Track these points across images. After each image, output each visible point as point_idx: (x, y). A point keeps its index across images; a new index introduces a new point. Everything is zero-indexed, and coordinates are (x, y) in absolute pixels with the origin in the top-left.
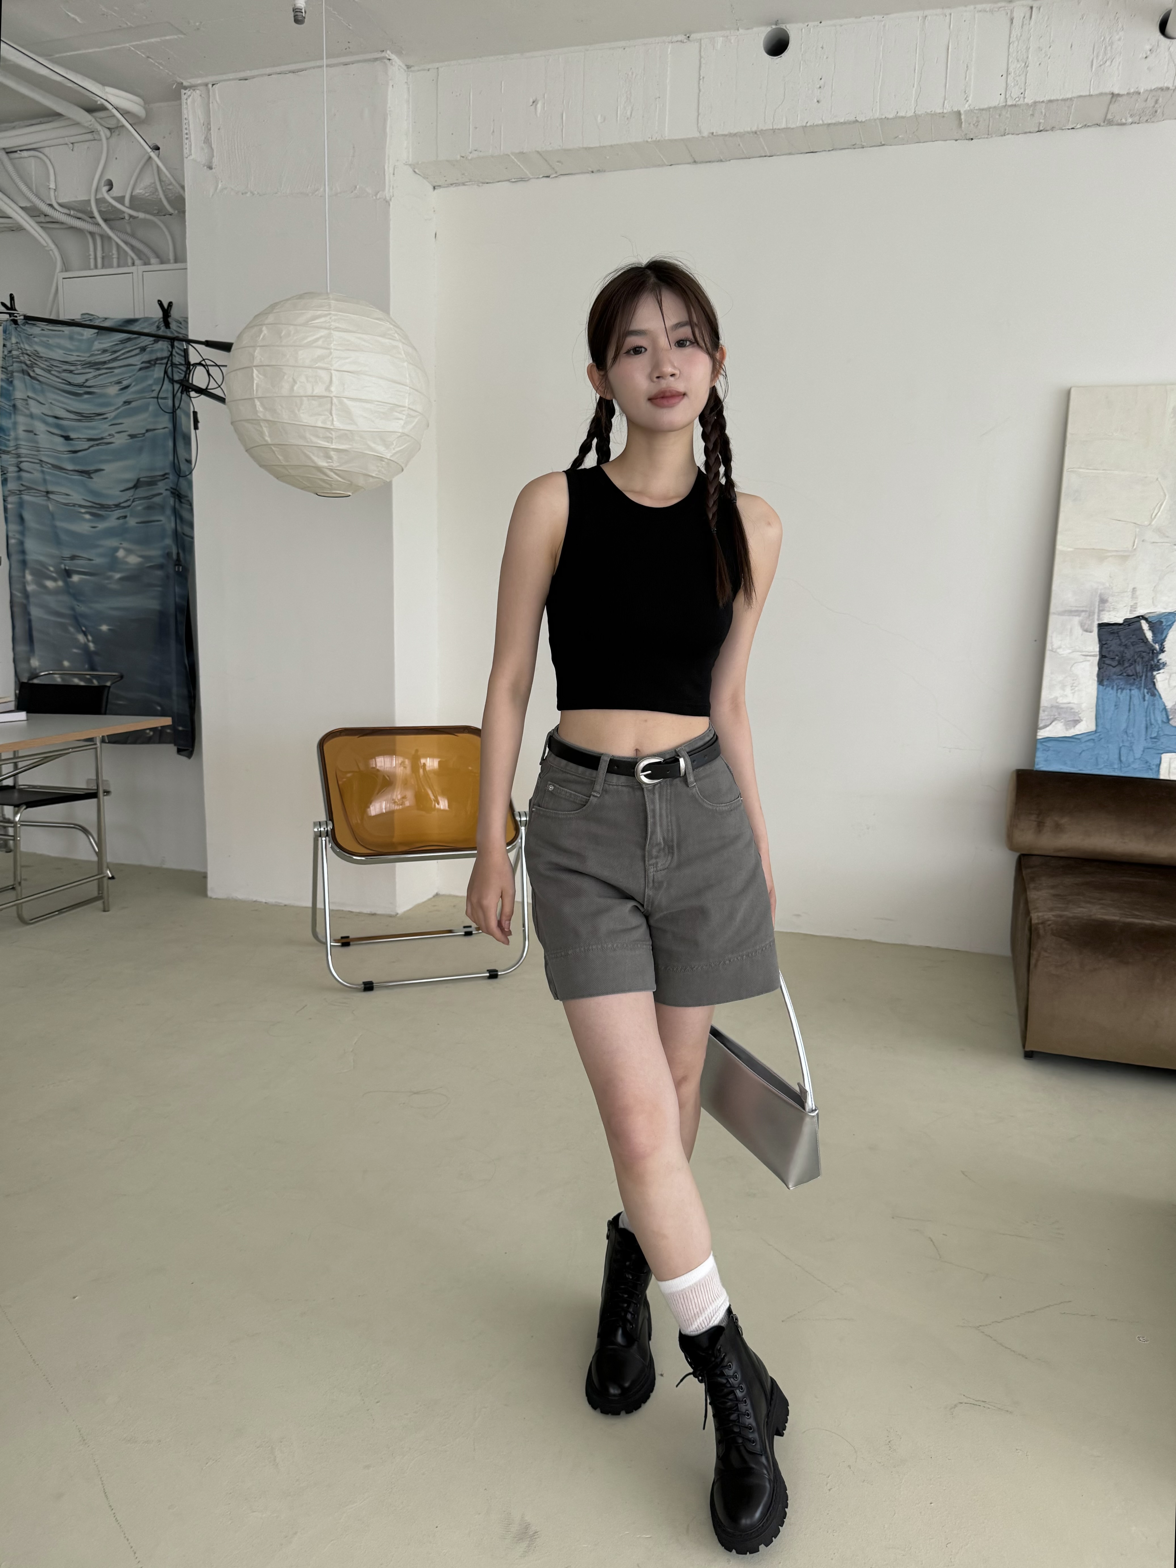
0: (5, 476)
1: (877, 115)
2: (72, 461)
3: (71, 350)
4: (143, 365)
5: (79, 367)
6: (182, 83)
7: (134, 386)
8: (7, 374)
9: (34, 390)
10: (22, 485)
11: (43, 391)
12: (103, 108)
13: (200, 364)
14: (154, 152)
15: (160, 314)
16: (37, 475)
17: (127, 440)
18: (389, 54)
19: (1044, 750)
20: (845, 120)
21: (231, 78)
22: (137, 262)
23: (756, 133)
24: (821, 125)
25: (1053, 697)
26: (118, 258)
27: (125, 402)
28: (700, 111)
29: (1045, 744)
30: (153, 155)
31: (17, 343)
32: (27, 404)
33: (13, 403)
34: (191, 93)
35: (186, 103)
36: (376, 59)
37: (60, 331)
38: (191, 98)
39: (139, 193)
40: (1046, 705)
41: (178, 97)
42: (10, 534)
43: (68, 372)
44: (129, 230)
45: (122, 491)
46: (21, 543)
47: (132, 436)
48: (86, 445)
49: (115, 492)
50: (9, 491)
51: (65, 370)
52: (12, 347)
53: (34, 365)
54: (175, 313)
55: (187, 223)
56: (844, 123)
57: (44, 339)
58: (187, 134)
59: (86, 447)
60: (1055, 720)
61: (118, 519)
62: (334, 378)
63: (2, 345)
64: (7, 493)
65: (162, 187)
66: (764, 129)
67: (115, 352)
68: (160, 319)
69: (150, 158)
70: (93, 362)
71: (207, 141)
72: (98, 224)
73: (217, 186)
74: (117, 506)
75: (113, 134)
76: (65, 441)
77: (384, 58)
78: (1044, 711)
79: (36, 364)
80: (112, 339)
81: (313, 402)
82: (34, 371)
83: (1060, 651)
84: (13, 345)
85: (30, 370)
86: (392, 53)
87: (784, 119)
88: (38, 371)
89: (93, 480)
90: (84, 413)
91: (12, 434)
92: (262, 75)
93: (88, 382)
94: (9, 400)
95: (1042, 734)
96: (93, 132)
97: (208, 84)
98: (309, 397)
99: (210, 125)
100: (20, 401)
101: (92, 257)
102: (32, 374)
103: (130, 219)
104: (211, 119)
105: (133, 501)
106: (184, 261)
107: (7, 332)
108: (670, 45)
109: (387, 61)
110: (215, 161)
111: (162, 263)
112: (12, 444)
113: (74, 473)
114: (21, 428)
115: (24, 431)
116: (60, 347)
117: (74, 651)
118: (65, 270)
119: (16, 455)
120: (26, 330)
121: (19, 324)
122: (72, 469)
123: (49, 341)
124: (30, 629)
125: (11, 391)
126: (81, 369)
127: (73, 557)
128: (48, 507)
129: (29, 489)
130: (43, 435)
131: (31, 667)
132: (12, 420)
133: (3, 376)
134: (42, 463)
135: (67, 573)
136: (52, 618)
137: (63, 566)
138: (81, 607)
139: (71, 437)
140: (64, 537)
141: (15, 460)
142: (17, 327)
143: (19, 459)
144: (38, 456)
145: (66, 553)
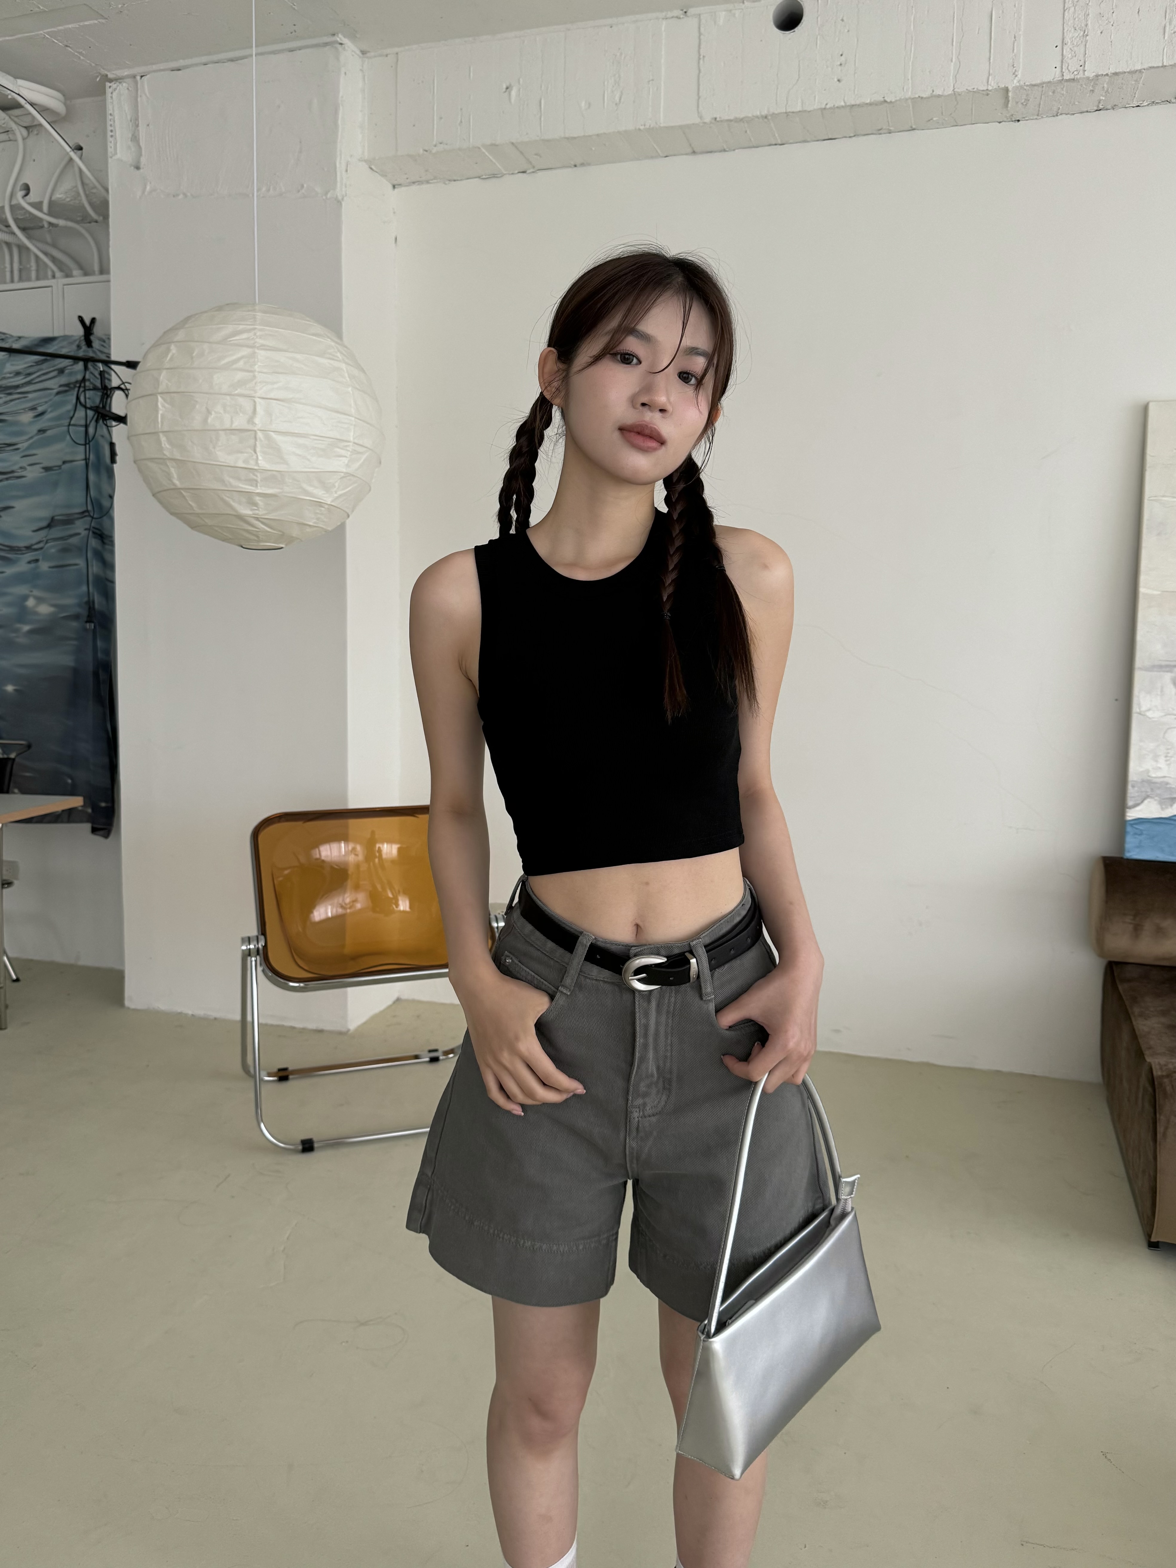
1: (909, 95)
6: (107, 76)
7: (51, 412)
12: (19, 106)
13: (119, 388)
14: (75, 153)
15: (80, 331)
17: (42, 473)
18: (340, 38)
19: (1136, 834)
20: (871, 100)
21: (162, 68)
22: (58, 274)
23: (766, 117)
24: (843, 107)
25: (1141, 770)
26: (37, 271)
28: (700, 94)
29: (1135, 826)
30: (72, 154)
34: (117, 86)
35: (112, 97)
36: (326, 44)
38: (117, 91)
39: (60, 198)
40: (1135, 779)
41: (104, 93)
44: (49, 239)
54: (97, 330)
55: (111, 230)
56: (870, 104)
58: (112, 131)
60: (1148, 797)
62: (259, 409)
65: (84, 191)
66: (776, 112)
67: (29, 374)
68: (81, 337)
69: (71, 159)
71: (135, 139)
72: (13, 233)
73: (145, 188)
75: (30, 134)
77: (336, 42)
78: (1133, 786)
81: (233, 437)
83: (1149, 714)
86: (344, 37)
87: (800, 101)
92: (197, 65)
95: (1132, 814)
96: (8, 131)
97: (136, 76)
98: (228, 431)
99: (138, 122)
101: (8, 269)
103: (49, 227)
104: (140, 114)
106: (108, 272)
108: (664, 22)
109: (339, 46)
110: (143, 160)
111: (86, 274)
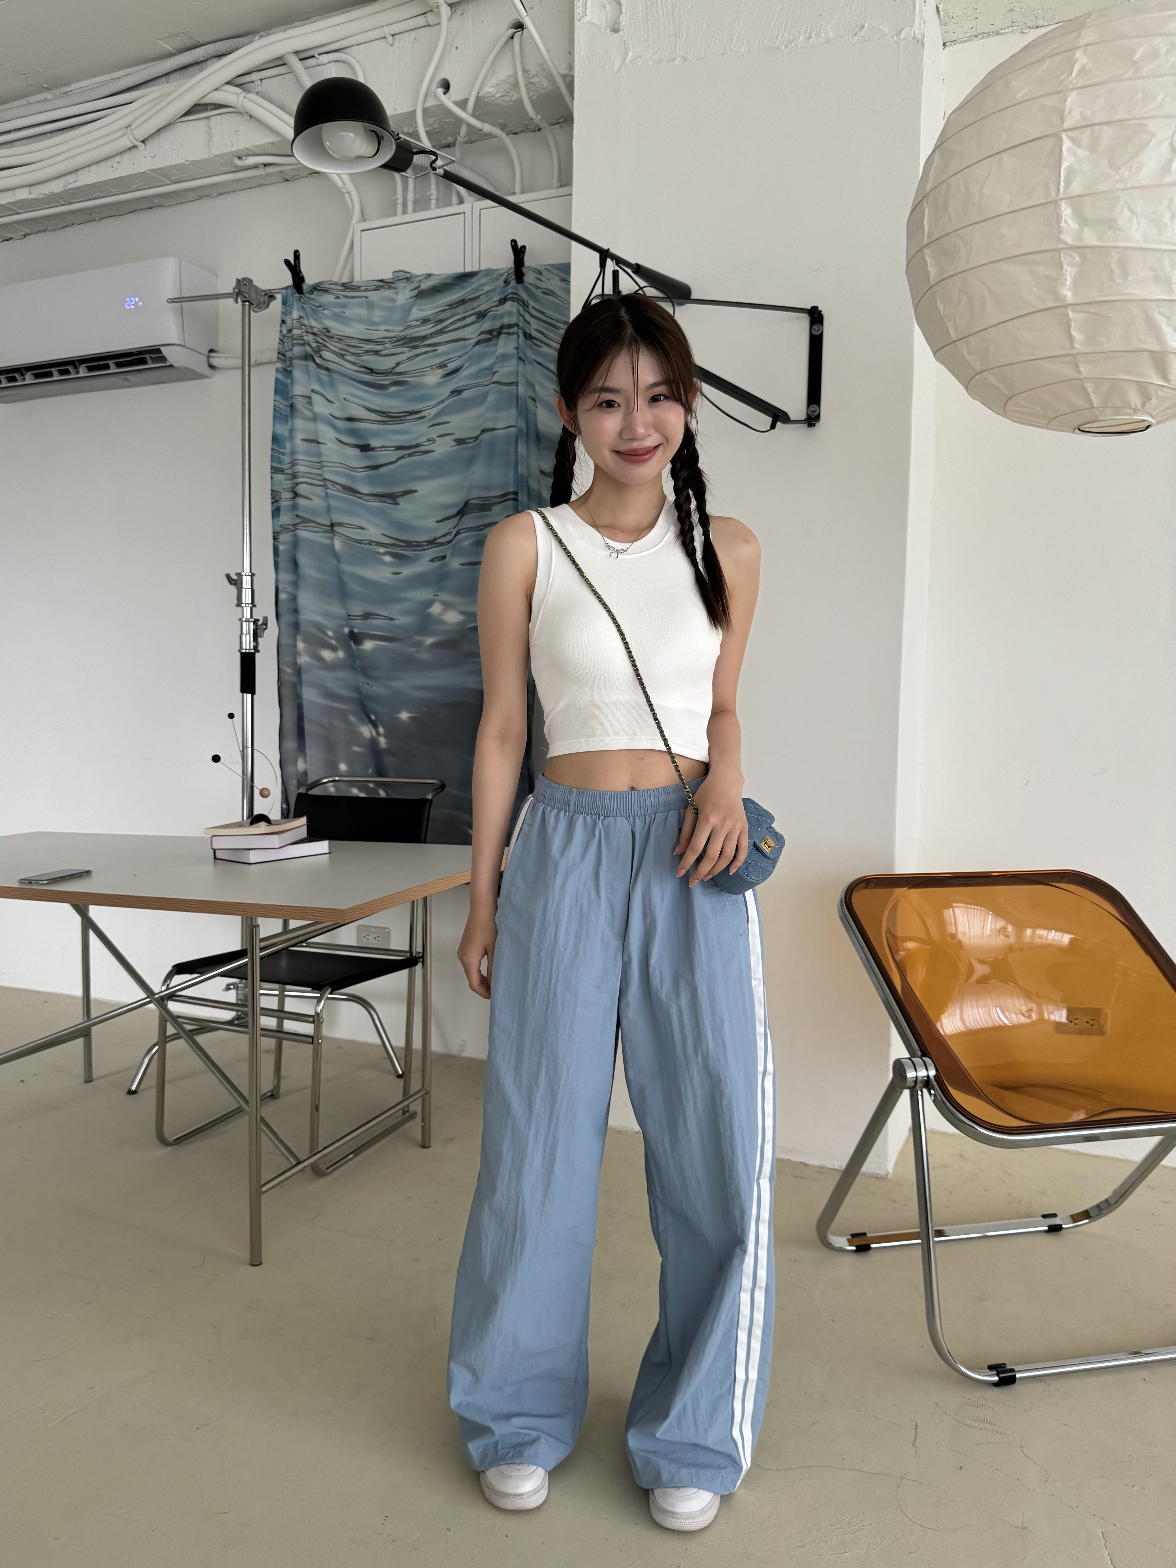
0: (276, 504)
2: (370, 481)
3: (376, 324)
4: (482, 337)
5: (388, 346)
7: (469, 367)
8: (285, 361)
9: (321, 382)
10: (297, 516)
11: (332, 384)
15: (511, 260)
16: (317, 503)
17: (452, 446)
26: (438, 199)
27: (453, 392)
31: (301, 317)
32: (310, 403)
33: (290, 402)
37: (361, 297)
39: (490, 92)
42: (281, 587)
43: (373, 353)
45: (438, 522)
46: (294, 598)
47: (460, 442)
48: (393, 455)
49: (431, 523)
50: (281, 526)
51: (367, 351)
52: (293, 324)
53: (322, 348)
57: (338, 310)
59: (394, 459)
61: (432, 560)
63: (279, 321)
64: (279, 529)
65: (528, 83)
67: (441, 321)
68: (509, 268)
70: (407, 337)
73: (627, 54)
74: (432, 543)
76: (360, 453)
79: (326, 346)
80: (437, 304)
82: (321, 357)
84: (294, 322)
85: (316, 355)
88: (327, 355)
89: (399, 506)
90: (389, 412)
91: (288, 446)
93: (400, 366)
94: (287, 399)
100: (300, 399)
101: (400, 197)
102: (318, 360)
105: (457, 534)
106: (569, 180)
107: (288, 304)
110: (623, 19)
112: (287, 459)
113: (373, 498)
114: (299, 437)
115: (303, 440)
116: (361, 321)
117: (356, 749)
118: (363, 218)
119: (292, 474)
120: (314, 299)
121: (304, 291)
122: (370, 492)
123: (344, 313)
124: (300, 718)
125: (289, 386)
126: (389, 348)
127: (367, 616)
128: (333, 546)
129: (307, 523)
130: (329, 445)
131: (298, 771)
132: (289, 426)
133: (279, 365)
134: (328, 484)
135: (355, 638)
136: (328, 703)
137: (346, 630)
138: (372, 687)
139: (372, 446)
140: (354, 587)
141: (290, 482)
142: (301, 297)
143: (295, 480)
144: (321, 475)
145: (357, 609)
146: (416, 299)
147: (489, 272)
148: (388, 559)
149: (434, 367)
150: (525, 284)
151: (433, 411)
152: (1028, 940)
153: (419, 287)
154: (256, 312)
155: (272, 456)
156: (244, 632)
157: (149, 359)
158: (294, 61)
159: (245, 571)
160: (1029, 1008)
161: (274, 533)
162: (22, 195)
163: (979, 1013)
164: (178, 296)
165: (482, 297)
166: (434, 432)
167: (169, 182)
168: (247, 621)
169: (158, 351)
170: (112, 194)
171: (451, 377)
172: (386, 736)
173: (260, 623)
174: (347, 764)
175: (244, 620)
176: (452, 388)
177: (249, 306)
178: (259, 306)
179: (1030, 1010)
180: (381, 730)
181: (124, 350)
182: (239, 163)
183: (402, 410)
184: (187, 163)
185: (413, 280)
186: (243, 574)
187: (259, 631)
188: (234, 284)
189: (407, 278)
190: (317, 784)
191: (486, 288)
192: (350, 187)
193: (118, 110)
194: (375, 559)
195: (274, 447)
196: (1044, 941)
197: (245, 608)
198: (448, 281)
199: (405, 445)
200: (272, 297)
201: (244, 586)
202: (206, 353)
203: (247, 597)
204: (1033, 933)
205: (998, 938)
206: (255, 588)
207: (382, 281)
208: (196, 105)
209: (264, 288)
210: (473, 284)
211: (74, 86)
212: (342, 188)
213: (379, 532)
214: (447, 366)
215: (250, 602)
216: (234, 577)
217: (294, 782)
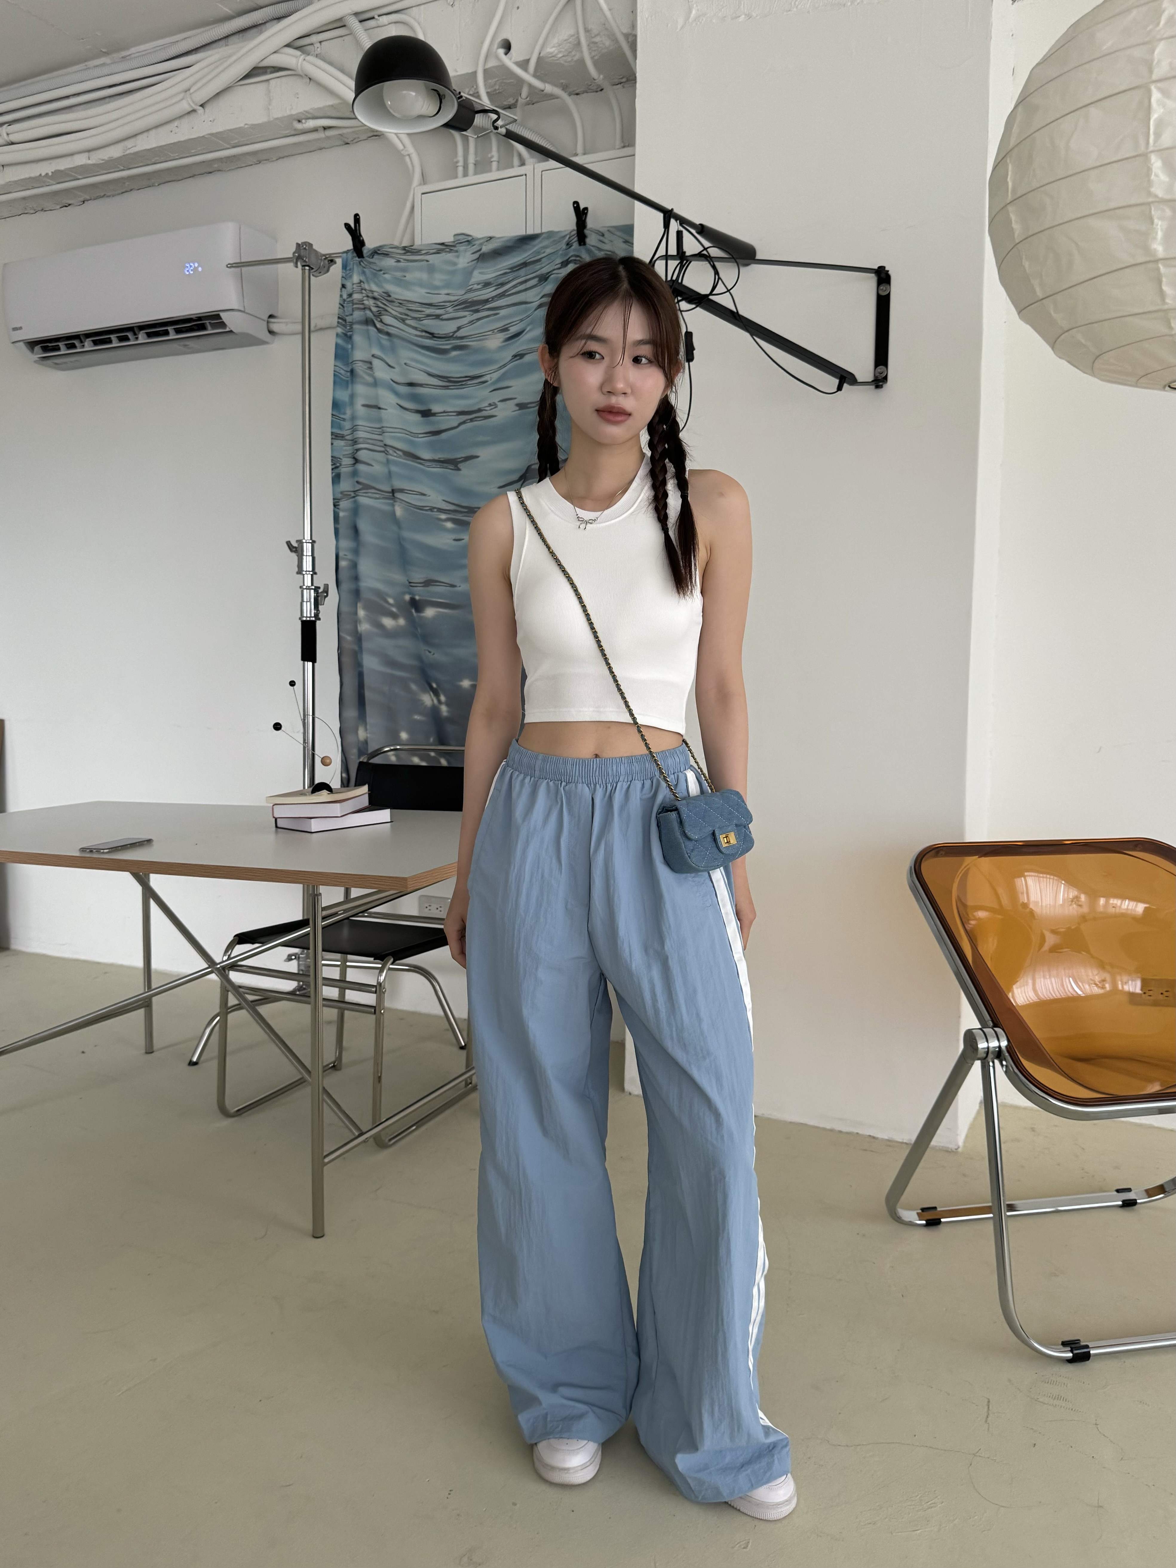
0: (337, 471)
2: (432, 446)
3: (437, 288)
5: (450, 309)
7: (531, 331)
8: (345, 326)
9: (382, 347)
10: (358, 482)
11: (393, 350)
15: (572, 222)
16: (378, 469)
17: (514, 411)
27: (515, 356)
31: (361, 281)
32: (371, 368)
33: (351, 367)
37: (422, 261)
39: (553, 52)
42: (341, 554)
43: (434, 317)
46: (354, 566)
47: (520, 406)
48: (454, 421)
49: (492, 489)
50: (342, 493)
51: (428, 316)
52: (353, 288)
53: (383, 312)
54: (594, 220)
57: (398, 274)
59: (455, 424)
63: (340, 286)
64: (339, 496)
65: (590, 42)
67: (503, 284)
68: (571, 230)
70: (469, 300)
76: (422, 419)
79: (386, 310)
80: (499, 267)
82: (381, 321)
84: (355, 286)
85: (376, 320)
88: (387, 319)
89: (460, 472)
90: (451, 377)
91: (349, 412)
93: (461, 330)
94: (347, 364)
100: (360, 364)
101: (460, 160)
102: (379, 325)
107: (348, 268)
112: (347, 425)
113: (434, 464)
114: (359, 402)
115: (364, 406)
116: (421, 285)
117: (417, 717)
118: (424, 180)
119: (353, 440)
120: (375, 263)
121: (365, 255)
122: (431, 458)
123: (405, 277)
124: (361, 686)
125: (350, 351)
126: (450, 312)
127: (428, 583)
128: (394, 513)
129: (367, 489)
130: (390, 410)
131: (358, 740)
132: (349, 392)
133: (339, 330)
134: (388, 450)
135: (416, 605)
136: (389, 671)
137: (407, 597)
138: (434, 654)
139: (433, 412)
140: (416, 554)
141: (350, 448)
142: (361, 261)
143: (355, 446)
144: (382, 441)
145: (418, 576)
146: (478, 262)
147: (550, 234)
148: (449, 525)
149: (496, 331)
150: (587, 246)
151: (495, 376)
152: (1101, 909)
153: (480, 250)
154: (316, 277)
155: (332, 422)
156: (305, 600)
157: (208, 324)
158: (353, 22)
159: (306, 538)
160: (1103, 978)
161: (334, 499)
162: (81, 160)
163: (1052, 984)
164: (238, 261)
165: (543, 260)
166: (496, 397)
167: (228, 146)
168: (308, 588)
169: (218, 317)
170: (171, 159)
171: (513, 341)
172: (447, 704)
173: (320, 591)
174: (408, 732)
175: (304, 587)
176: (514, 353)
177: (309, 270)
178: (318, 271)
179: (1104, 981)
180: (443, 698)
181: (183, 316)
182: (299, 126)
183: (463, 375)
184: (246, 126)
185: (474, 243)
186: (304, 541)
187: (319, 598)
188: (294, 249)
189: (468, 241)
190: (378, 752)
191: (549, 251)
192: (411, 149)
193: (177, 74)
194: (435, 526)
195: (334, 413)
196: (1117, 911)
197: (306, 576)
198: (509, 244)
199: (466, 410)
200: (332, 261)
201: (305, 554)
202: (265, 317)
203: (307, 564)
204: (1107, 902)
205: (1071, 908)
206: (315, 555)
207: (443, 244)
208: (255, 68)
209: (324, 252)
210: (535, 246)
211: (133, 50)
212: (402, 150)
213: (440, 498)
214: (509, 330)
215: (311, 570)
216: (295, 544)
217: (355, 751)
